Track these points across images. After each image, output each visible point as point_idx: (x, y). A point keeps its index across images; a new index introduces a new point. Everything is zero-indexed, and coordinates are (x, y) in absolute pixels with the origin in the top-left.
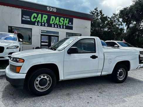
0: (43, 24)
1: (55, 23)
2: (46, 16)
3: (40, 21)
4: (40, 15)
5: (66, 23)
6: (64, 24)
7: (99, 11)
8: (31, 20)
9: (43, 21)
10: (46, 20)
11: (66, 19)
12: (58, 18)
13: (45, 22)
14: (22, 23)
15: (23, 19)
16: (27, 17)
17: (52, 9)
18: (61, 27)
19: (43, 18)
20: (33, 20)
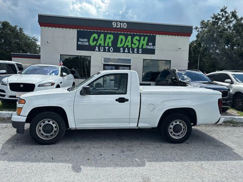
0: (107, 48)
1: (125, 46)
2: (112, 36)
3: (103, 45)
4: (102, 36)
5: (143, 45)
6: (140, 47)
7: (229, 13)
8: (89, 44)
9: (106, 45)
10: (112, 42)
11: (142, 38)
12: (129, 38)
13: (110, 45)
14: (77, 50)
15: (79, 43)
16: (85, 40)
17: (121, 25)
18: (135, 51)
19: (107, 40)
20: (92, 44)
